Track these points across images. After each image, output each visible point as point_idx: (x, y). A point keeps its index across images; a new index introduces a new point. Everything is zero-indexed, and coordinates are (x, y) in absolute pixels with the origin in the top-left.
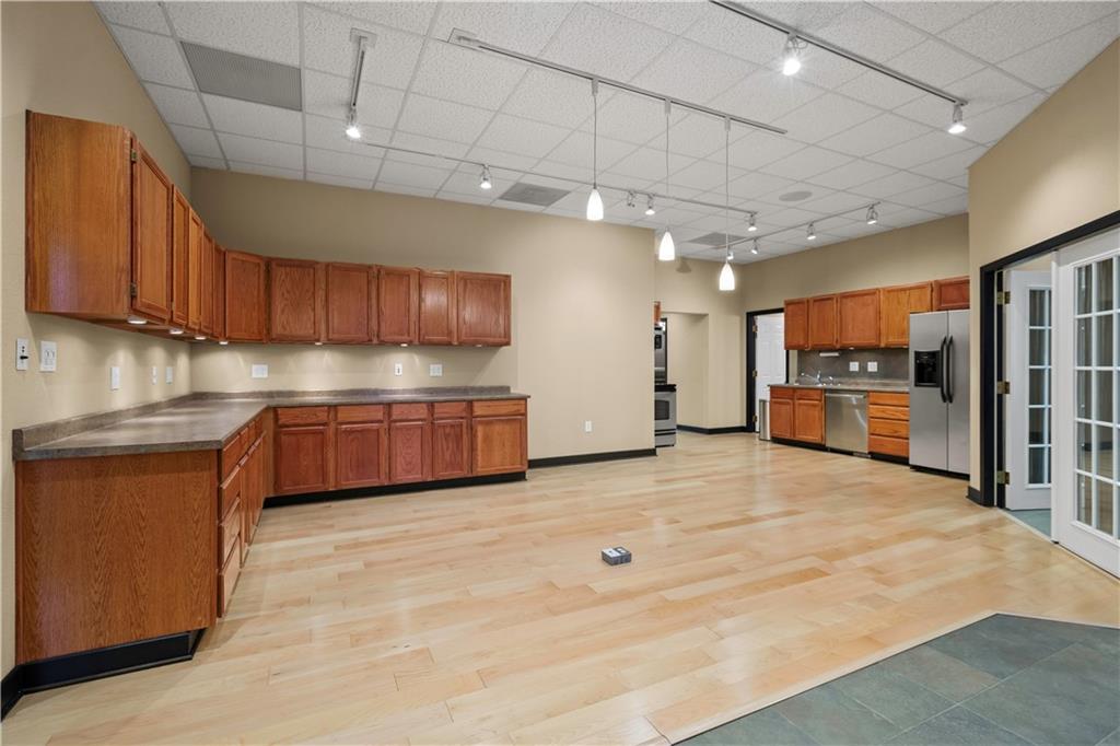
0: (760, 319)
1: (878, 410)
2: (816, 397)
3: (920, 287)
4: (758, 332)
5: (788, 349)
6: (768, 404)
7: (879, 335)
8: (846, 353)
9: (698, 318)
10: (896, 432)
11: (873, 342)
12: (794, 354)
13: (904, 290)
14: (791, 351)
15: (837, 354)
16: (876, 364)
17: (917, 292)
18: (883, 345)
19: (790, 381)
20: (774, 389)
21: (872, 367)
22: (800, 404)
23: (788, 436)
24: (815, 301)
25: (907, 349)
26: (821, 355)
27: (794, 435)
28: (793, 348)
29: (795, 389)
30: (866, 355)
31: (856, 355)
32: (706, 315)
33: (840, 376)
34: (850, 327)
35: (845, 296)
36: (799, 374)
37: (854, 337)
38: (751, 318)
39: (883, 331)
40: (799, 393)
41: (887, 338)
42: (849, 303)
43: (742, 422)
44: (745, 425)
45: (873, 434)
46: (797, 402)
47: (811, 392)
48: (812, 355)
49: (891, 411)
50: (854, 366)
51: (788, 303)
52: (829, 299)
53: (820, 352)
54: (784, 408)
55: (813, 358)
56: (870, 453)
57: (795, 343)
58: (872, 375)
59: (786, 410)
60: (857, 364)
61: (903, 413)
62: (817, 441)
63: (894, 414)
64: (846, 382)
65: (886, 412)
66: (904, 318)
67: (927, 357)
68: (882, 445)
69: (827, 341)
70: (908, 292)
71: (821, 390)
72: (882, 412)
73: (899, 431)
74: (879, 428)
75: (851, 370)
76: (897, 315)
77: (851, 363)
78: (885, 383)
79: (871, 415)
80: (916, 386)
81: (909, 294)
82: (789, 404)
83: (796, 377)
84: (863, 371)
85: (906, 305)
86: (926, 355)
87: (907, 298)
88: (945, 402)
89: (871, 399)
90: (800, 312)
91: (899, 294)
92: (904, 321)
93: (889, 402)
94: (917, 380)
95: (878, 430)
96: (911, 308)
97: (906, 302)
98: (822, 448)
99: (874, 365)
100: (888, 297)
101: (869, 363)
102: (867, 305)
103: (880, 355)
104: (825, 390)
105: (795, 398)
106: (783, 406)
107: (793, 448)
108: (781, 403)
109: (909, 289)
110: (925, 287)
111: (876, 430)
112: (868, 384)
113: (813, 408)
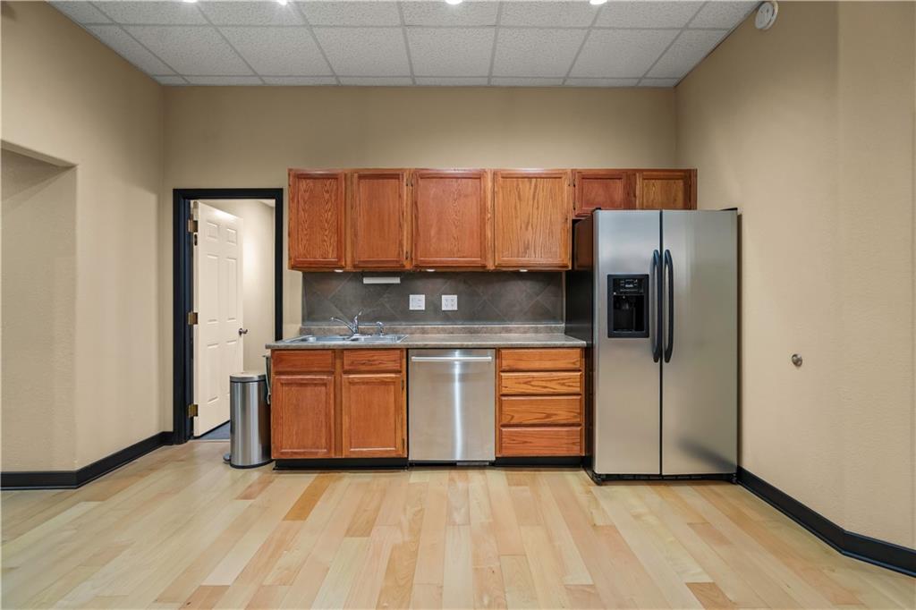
1: (517, 378)
2: (391, 366)
3: (555, 177)
5: (299, 266)
7: (486, 248)
10: (549, 416)
11: (478, 260)
13: (529, 177)
14: (287, 272)
15: (397, 281)
16: (455, 297)
17: (548, 184)
18: (491, 266)
20: (283, 353)
21: (449, 302)
22: (352, 383)
24: (361, 177)
26: (367, 281)
27: (339, 448)
29: (337, 352)
30: (439, 283)
31: (419, 284)
34: (433, 232)
35: (426, 175)
37: (442, 250)
38: (183, 200)
39: (494, 243)
40: (348, 358)
41: (501, 253)
43: (161, 422)
44: (170, 429)
45: (504, 426)
46: (344, 377)
47: (377, 356)
48: (344, 282)
49: (540, 379)
50: (417, 302)
51: (301, 176)
52: (394, 176)
53: (362, 275)
54: (311, 393)
55: (345, 286)
56: (497, 458)
57: (316, 256)
58: (448, 317)
59: (314, 397)
60: (423, 297)
61: (561, 381)
62: (394, 455)
63: (545, 387)
64: (404, 329)
65: (533, 383)
66: (528, 223)
67: (631, 286)
68: (526, 442)
69: (389, 256)
70: (534, 180)
71: (400, 349)
72: (526, 383)
73: (555, 415)
74: (517, 412)
75: (411, 308)
76: (516, 218)
77: (411, 296)
78: (471, 328)
79: (505, 391)
80: (609, 337)
81: (536, 186)
82: (325, 385)
83: (300, 325)
84: (434, 311)
85: (531, 203)
86: (629, 283)
87: (535, 193)
88: (656, 361)
89: (503, 361)
90: (327, 196)
91: (520, 183)
92: (527, 229)
93: (537, 365)
94: (612, 326)
95: (516, 416)
96: (538, 208)
97: (531, 197)
98: (399, 464)
99: (452, 300)
100: (502, 188)
101: (443, 297)
102: (466, 196)
103: (465, 282)
104: (407, 351)
105: (338, 369)
106: (309, 391)
107: (340, 478)
108: (302, 384)
109: (536, 178)
110: (560, 178)
111: (513, 417)
112: (444, 331)
113: (383, 386)
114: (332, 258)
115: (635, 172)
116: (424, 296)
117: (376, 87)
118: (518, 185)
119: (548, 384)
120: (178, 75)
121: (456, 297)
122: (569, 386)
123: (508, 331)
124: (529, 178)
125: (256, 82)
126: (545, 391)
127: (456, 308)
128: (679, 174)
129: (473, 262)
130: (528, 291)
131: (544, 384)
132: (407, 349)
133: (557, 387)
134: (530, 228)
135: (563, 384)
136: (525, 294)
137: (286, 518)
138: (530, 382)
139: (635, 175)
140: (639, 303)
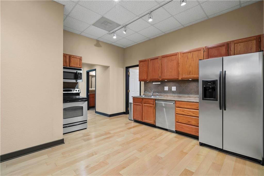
0: (131, 70)
1: (180, 110)
2: (152, 103)
3: (199, 50)
4: (130, 75)
5: (140, 81)
6: (132, 104)
7: (178, 74)
8: (163, 82)
9: (106, 68)
10: (189, 122)
11: (176, 77)
12: (143, 83)
14: (141, 82)
15: (159, 83)
17: (196, 53)
18: (180, 79)
19: (141, 95)
20: (134, 98)
21: (174, 89)
22: (145, 106)
23: (140, 120)
24: (151, 60)
25: (198, 80)
27: (143, 119)
28: (142, 81)
29: (143, 99)
30: (171, 83)
31: (167, 84)
32: (109, 67)
33: (161, 92)
34: (165, 71)
35: (164, 57)
36: (145, 92)
37: (168, 75)
38: (127, 68)
39: (181, 72)
40: (144, 100)
41: (182, 75)
42: (165, 60)
43: (124, 110)
45: (177, 122)
46: (144, 104)
47: (150, 100)
48: (150, 84)
49: (186, 111)
50: (166, 88)
51: (140, 62)
52: (157, 58)
53: (153, 82)
54: (138, 107)
55: (150, 85)
56: (176, 131)
57: (143, 78)
58: (174, 92)
59: (139, 108)
61: (193, 112)
62: (152, 123)
63: (188, 113)
64: (163, 95)
65: (184, 112)
66: (190, 66)
67: (210, 84)
68: (182, 128)
69: (156, 77)
70: (192, 53)
71: (154, 99)
72: (182, 111)
73: (191, 122)
74: (180, 119)
75: (165, 90)
76: (187, 64)
77: (165, 87)
78: (179, 96)
79: (177, 113)
80: (203, 100)
81: (193, 54)
82: (140, 105)
83: (143, 93)
84: (170, 90)
85: (191, 59)
86: (209, 83)
87: (192, 56)
88: (221, 109)
89: (176, 105)
90: (145, 65)
91: (188, 54)
92: (190, 67)
93: (186, 107)
94: (204, 96)
95: (180, 120)
96: (193, 61)
97: (191, 57)
98: (154, 126)
99: (175, 88)
100: (183, 56)
101: (172, 87)
102: (173, 60)
103: (178, 83)
104: (155, 100)
105: (143, 103)
106: (138, 106)
107: (142, 126)
108: (137, 105)
109: (193, 52)
110: (201, 50)
111: (179, 120)
112: (172, 96)
113: (150, 107)
114: (146, 78)
115: (230, 42)
116: (168, 87)
117: (158, 37)
118: (187, 55)
119: (189, 113)
120: (125, 46)
121: (175, 87)
122: (195, 114)
123: (190, 97)
124: (190, 52)
125: (136, 43)
126: (188, 114)
127: (175, 90)
128: (253, 38)
129: (175, 78)
130: (197, 85)
131: (188, 112)
132: (155, 99)
133: (192, 114)
134: (191, 67)
135: (194, 113)
136: (195, 86)
137: (127, 129)
138: (184, 111)
139: (231, 43)
140: (214, 89)
